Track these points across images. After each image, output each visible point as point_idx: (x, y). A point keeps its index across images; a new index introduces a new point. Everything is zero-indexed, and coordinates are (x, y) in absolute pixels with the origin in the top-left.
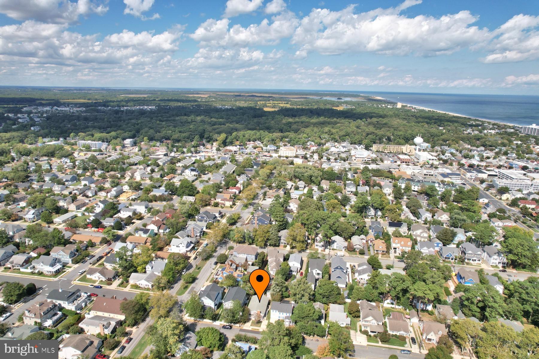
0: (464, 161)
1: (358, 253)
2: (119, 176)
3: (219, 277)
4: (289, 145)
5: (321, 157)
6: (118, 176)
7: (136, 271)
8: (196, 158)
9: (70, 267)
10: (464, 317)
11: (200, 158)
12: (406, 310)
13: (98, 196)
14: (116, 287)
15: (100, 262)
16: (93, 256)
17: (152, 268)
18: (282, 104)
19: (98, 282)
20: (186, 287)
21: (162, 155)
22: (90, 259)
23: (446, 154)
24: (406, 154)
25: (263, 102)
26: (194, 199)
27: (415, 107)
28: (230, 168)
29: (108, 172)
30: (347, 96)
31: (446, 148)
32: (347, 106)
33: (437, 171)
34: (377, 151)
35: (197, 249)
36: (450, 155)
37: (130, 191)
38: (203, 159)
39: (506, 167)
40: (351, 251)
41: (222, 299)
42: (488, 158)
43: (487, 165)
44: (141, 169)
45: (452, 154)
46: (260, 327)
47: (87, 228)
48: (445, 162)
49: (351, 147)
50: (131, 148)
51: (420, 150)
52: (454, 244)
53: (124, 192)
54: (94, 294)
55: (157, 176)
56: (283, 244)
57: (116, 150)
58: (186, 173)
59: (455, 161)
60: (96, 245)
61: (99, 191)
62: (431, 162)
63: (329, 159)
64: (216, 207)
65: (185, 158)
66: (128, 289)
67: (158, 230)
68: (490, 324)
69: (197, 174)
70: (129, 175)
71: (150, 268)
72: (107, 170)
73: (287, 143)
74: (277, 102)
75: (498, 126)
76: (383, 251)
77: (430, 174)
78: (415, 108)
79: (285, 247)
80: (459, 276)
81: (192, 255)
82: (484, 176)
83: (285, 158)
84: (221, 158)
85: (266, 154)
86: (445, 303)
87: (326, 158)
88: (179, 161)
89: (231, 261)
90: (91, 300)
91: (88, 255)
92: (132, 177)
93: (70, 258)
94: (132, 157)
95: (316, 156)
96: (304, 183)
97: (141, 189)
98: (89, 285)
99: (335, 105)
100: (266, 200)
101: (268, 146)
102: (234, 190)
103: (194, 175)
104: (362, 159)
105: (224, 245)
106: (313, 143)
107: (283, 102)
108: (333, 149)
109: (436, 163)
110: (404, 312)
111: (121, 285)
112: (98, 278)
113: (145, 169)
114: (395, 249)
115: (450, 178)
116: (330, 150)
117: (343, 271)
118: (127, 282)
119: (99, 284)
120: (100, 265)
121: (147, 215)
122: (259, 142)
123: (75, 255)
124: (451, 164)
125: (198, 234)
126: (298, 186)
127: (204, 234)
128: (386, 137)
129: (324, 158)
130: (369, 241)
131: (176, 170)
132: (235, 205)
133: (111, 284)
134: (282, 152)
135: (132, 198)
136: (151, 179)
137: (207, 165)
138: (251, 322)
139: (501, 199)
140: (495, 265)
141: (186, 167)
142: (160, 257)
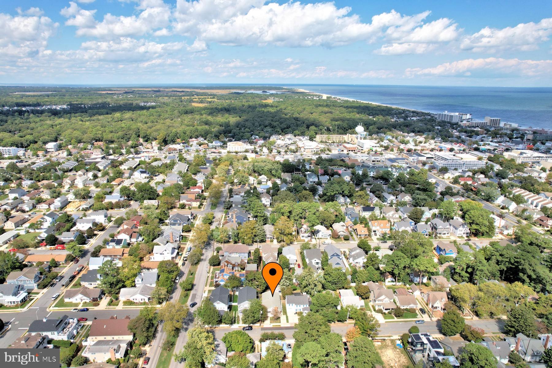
0: (402, 146)
1: (343, 239)
2: (56, 184)
3: (220, 279)
4: (234, 140)
5: (271, 151)
6: (54, 185)
7: (124, 286)
8: (140, 159)
9: (37, 293)
10: (456, 284)
11: (145, 159)
12: (405, 285)
13: (38, 209)
14: (106, 307)
15: (74, 282)
16: (62, 277)
17: (142, 280)
18: (208, 98)
19: (81, 305)
20: (187, 296)
21: (100, 158)
22: (60, 281)
23: (384, 141)
24: (348, 143)
25: (188, 97)
26: (157, 203)
27: (339, 97)
28: (181, 167)
29: (39, 181)
30: (271, 88)
31: (383, 135)
32: (274, 98)
33: (383, 157)
34: (321, 142)
35: (182, 254)
36: (387, 141)
37: (77, 200)
38: (147, 160)
39: (437, 150)
40: (336, 238)
42: (421, 142)
43: (422, 148)
44: (80, 176)
45: (389, 140)
46: (280, 322)
47: (39, 247)
48: (386, 148)
49: (296, 139)
50: (57, 153)
51: (361, 138)
52: (423, 221)
53: (70, 202)
54: (83, 319)
55: (103, 181)
56: (269, 239)
57: (38, 156)
58: (135, 176)
59: (395, 147)
60: (60, 265)
61: (37, 204)
62: (374, 149)
63: (279, 152)
64: (183, 208)
65: (127, 160)
66: (120, 307)
67: (130, 240)
68: (485, 285)
69: (148, 175)
70: (69, 183)
71: (140, 280)
72: (37, 179)
73: (232, 138)
74: (202, 97)
75: (417, 114)
76: (365, 235)
77: (378, 160)
78: (339, 99)
79: (272, 241)
80: (439, 249)
81: (179, 262)
82: (424, 159)
83: (234, 154)
84: (167, 157)
85: (214, 150)
86: (437, 274)
87: (276, 151)
88: (121, 163)
89: (226, 262)
90: (82, 326)
91: (55, 277)
92: (72, 185)
93: (35, 283)
94: (63, 163)
95: (265, 150)
96: (266, 177)
97: (90, 197)
98: (71, 309)
99: (263, 98)
100: (233, 197)
101: (214, 142)
102: (197, 190)
103: (145, 178)
104: (311, 150)
105: (208, 247)
106: (257, 137)
107: (209, 97)
108: (279, 142)
109: (379, 149)
110: (405, 287)
111: (111, 303)
112: (80, 301)
113: (84, 174)
114: (375, 231)
115: (397, 162)
116: (276, 143)
117: (339, 258)
118: (117, 299)
119: (82, 306)
120: (75, 285)
121: (109, 225)
122: (202, 139)
123: (40, 278)
124: (392, 150)
125: (178, 239)
126: (261, 181)
127: (182, 238)
128: (326, 128)
129: (273, 151)
130: (349, 227)
131: (123, 174)
132: (203, 205)
133: (99, 304)
134: (231, 148)
135: (83, 208)
136: (97, 185)
137: (155, 166)
138: (269, 319)
139: (443, 178)
140: (460, 236)
141: (133, 170)
142: (145, 268)
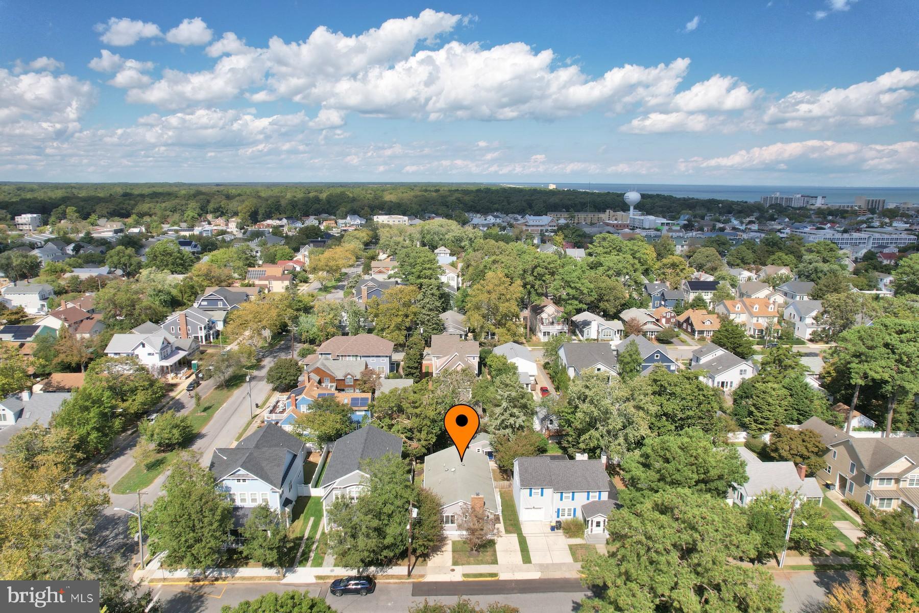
3: (284, 415)
4: (387, 214)
38: (208, 235)
41: (307, 481)
46: (495, 562)
49: (508, 218)
85: (346, 228)
89: (318, 371)
101: (348, 218)
102: (290, 264)
104: (540, 228)
106: (434, 215)
117: (668, 367)
122: (326, 215)
125: (202, 334)
127: (217, 335)
130: (663, 321)
